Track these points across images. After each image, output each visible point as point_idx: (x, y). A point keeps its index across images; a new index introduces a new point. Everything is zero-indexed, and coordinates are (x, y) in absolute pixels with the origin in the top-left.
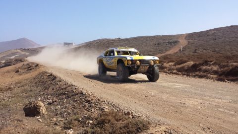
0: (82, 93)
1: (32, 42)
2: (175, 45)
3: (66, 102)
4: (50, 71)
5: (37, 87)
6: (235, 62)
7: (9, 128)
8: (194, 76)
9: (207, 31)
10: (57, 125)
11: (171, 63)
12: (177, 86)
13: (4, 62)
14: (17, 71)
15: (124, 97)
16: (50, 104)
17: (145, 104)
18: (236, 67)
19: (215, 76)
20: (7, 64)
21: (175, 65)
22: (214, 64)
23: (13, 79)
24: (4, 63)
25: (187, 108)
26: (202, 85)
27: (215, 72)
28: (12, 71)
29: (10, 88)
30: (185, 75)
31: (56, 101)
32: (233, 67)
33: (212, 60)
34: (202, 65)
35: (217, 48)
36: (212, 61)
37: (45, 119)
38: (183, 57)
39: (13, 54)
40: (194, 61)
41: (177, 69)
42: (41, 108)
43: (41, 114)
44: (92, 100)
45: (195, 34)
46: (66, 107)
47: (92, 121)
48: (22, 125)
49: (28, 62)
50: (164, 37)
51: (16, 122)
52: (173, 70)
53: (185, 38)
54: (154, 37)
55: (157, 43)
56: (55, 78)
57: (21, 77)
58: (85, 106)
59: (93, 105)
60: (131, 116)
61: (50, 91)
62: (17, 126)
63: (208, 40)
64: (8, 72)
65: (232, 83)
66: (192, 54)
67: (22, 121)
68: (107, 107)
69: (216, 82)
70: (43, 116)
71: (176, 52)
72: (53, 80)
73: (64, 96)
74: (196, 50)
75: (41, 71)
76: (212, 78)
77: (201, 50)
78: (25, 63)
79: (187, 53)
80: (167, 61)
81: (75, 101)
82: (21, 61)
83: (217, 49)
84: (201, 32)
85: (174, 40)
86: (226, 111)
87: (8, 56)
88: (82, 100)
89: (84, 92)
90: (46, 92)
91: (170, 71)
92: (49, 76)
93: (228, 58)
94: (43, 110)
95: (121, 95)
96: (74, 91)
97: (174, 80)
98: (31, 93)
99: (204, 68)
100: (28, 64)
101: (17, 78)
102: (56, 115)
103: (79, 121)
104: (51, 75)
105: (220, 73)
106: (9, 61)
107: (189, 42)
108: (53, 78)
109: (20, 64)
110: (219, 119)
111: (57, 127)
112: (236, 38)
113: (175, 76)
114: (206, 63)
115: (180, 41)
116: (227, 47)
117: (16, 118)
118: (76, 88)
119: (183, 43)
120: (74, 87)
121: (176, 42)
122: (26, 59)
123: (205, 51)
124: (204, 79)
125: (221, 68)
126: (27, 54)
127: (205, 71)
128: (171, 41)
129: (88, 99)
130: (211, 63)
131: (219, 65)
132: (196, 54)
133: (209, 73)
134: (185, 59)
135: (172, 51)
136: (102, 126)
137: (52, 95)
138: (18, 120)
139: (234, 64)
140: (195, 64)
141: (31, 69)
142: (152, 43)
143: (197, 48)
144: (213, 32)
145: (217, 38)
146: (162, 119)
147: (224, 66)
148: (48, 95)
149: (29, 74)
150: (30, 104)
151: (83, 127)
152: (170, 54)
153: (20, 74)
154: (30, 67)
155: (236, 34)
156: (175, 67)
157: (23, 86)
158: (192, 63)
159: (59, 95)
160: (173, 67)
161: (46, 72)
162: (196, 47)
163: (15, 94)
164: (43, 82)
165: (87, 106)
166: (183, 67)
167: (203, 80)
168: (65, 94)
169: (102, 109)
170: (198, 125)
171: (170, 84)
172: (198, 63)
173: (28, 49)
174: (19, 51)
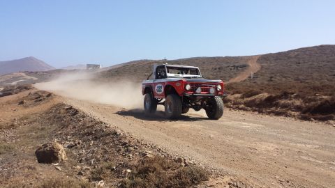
0: (115, 133)
1: (42, 62)
2: (243, 71)
3: (94, 144)
4: (69, 103)
5: (51, 124)
6: (325, 95)
7: (17, 178)
8: (269, 113)
9: (288, 52)
10: (82, 174)
11: (237, 95)
12: (245, 125)
13: (2, 89)
14: (22, 103)
15: (173, 139)
16: (70, 147)
17: (202, 149)
18: (327, 101)
19: (297, 114)
20: (7, 93)
21: (242, 98)
22: (296, 97)
23: (17, 113)
24: (2, 91)
25: (258, 155)
26: (279, 124)
27: (298, 108)
28: (14, 102)
29: (12, 125)
30: (255, 111)
31: (79, 144)
32: (323, 101)
33: (293, 91)
34: (280, 98)
35: (301, 75)
36: (293, 94)
37: (65, 167)
38: (253, 87)
39: (15, 79)
40: (269, 93)
41: (245, 103)
42: (60, 152)
43: (60, 160)
44: (130, 142)
45: (270, 55)
46: (93, 152)
47: (131, 169)
48: (36, 174)
49: (36, 91)
50: (227, 59)
51: (26, 170)
52: (240, 103)
53: (257, 62)
54: (214, 58)
55: (218, 67)
56: (76, 112)
57: (27, 111)
58: (120, 150)
59: (132, 148)
60: (183, 164)
61: (69, 130)
62: (28, 175)
63: (289, 64)
64: (8, 103)
65: (320, 123)
66: (266, 82)
67: (34, 168)
68: (150, 152)
69: (298, 121)
70: (62, 164)
71: (244, 79)
72: (75, 114)
73: (90, 137)
74: (271, 78)
75: (56, 103)
76: (294, 116)
77: (278, 78)
78: (33, 91)
79: (259, 81)
80: (232, 92)
81: (106, 143)
82: (26, 88)
83: (300, 77)
84: (280, 54)
85: (242, 63)
86: (311, 159)
87: (8, 81)
88: (116, 142)
89: (119, 131)
90: (65, 131)
91: (236, 106)
92: (68, 109)
93: (316, 89)
94: (63, 155)
95: (169, 137)
96: (105, 130)
97: (241, 118)
98: (43, 133)
99: (283, 102)
100: (36, 93)
101: (22, 112)
102: (80, 162)
103: (113, 170)
104: (71, 108)
105: (304, 109)
106: (10, 88)
107: (262, 67)
108: (73, 112)
109: (25, 93)
110: (301, 169)
111: (83, 178)
112: (328, 62)
113: (242, 112)
114: (285, 95)
115: (251, 65)
116: (315, 75)
117: (27, 164)
118: (106, 127)
119: (254, 67)
120: (103, 125)
121: (244, 67)
122: (33, 85)
123: (284, 79)
124: (282, 117)
125: (306, 102)
126: (35, 79)
127: (284, 106)
128: (236, 65)
129: (123, 141)
130: (292, 96)
131: (303, 98)
132: (271, 83)
133: (290, 109)
134: (256, 90)
135: (239, 79)
136: (146, 177)
137: (73, 135)
138: (30, 168)
139: (324, 97)
140: (271, 96)
141: (41, 100)
142: (210, 67)
143: (273, 75)
144: (296, 53)
145: (301, 62)
146: (225, 169)
147: (310, 100)
148: (67, 135)
149: (38, 107)
150: (45, 146)
151: (118, 177)
152: (235, 83)
153: (26, 107)
154: (40, 96)
155: (327, 57)
156: (242, 101)
157: (31, 123)
158: (266, 95)
159: (83, 135)
160: (239, 100)
161: (64, 105)
162: (272, 73)
163: (20, 133)
164: (60, 117)
165: (123, 150)
166: (254, 101)
167: (281, 119)
168: (92, 134)
169: (144, 155)
170: (273, 177)
171: (235, 124)
172: (274, 95)
173: (37, 73)
174: (23, 74)
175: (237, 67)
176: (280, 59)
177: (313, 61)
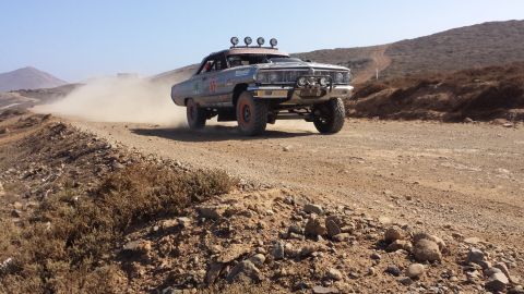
36: (437, 83)
39: (5, 102)
63: (435, 54)
71: (364, 81)
85: (362, 57)
107: (393, 61)
115: (375, 59)
126: (36, 100)
128: (353, 60)
135: (356, 81)
144: (446, 37)
145: (454, 49)
162: (410, 69)
173: (37, 91)
174: (17, 95)
175: (354, 64)
176: (422, 48)
177: (473, 48)
